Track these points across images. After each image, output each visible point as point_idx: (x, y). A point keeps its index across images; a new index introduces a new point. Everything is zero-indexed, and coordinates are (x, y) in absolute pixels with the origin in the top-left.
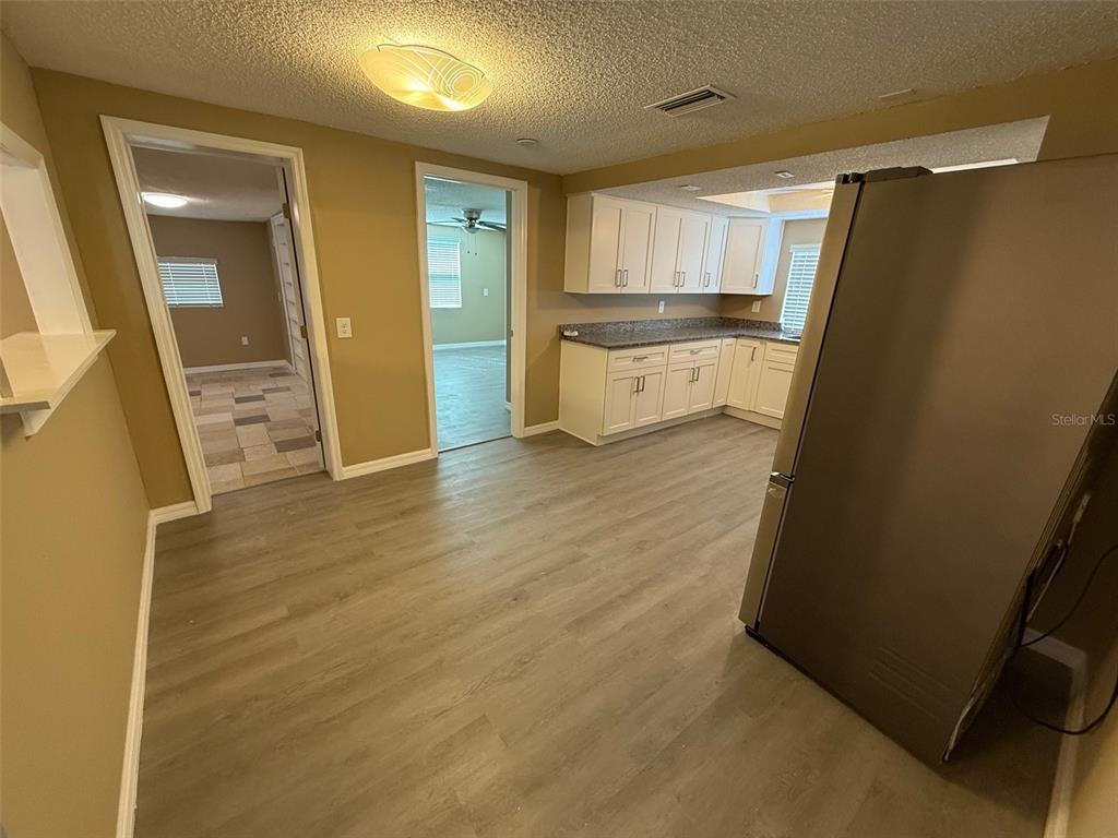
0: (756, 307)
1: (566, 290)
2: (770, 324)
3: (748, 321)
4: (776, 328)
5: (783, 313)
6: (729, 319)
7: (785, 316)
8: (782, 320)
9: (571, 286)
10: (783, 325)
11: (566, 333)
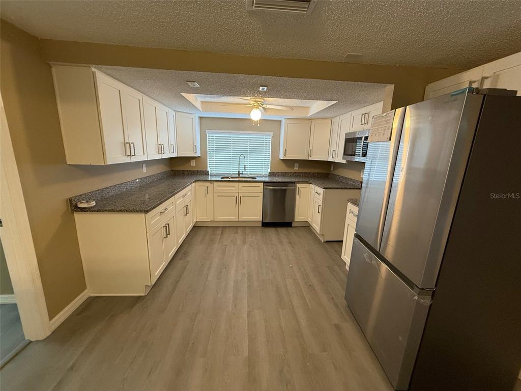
0: (193, 163)
1: (68, 163)
2: (203, 172)
3: (190, 171)
4: (207, 173)
5: (208, 166)
6: (178, 171)
7: (209, 167)
8: (209, 169)
9: (72, 158)
10: (210, 172)
11: (80, 205)
